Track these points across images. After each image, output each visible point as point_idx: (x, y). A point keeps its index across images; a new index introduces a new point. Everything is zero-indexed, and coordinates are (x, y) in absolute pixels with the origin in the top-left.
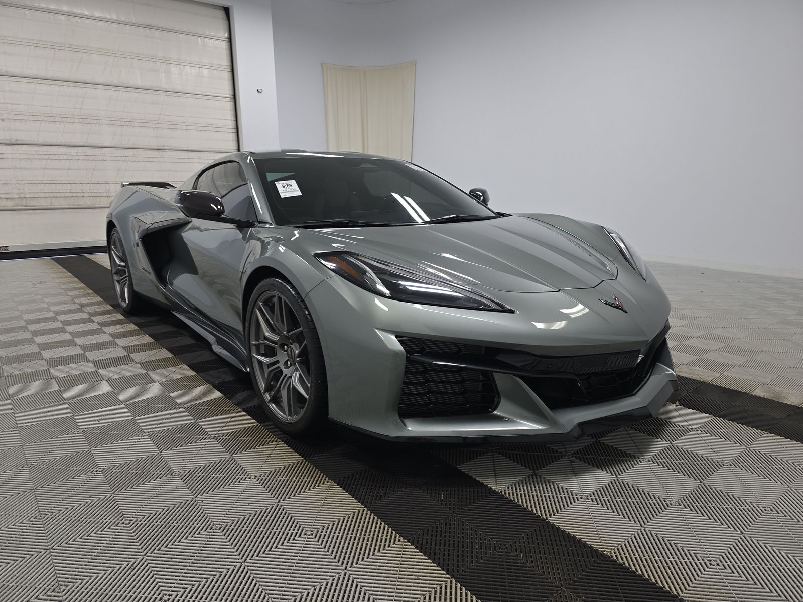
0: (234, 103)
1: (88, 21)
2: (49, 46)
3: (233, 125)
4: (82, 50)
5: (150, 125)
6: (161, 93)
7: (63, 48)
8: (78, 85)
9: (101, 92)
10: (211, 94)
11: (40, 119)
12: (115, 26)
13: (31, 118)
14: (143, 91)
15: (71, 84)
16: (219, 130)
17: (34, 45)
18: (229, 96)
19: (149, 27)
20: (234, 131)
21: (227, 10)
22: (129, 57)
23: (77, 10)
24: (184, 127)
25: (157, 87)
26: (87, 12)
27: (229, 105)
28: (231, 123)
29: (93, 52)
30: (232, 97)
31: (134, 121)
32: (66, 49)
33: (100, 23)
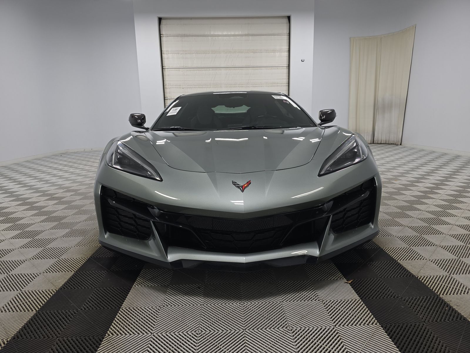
0: (288, 69)
1: (220, 37)
2: (203, 52)
3: (287, 82)
4: (216, 52)
5: (244, 85)
6: (250, 68)
7: (208, 52)
8: (214, 69)
9: (223, 71)
10: (275, 66)
11: (197, 86)
12: (232, 37)
13: (194, 86)
14: (242, 69)
15: (211, 69)
16: (278, 85)
17: (197, 53)
18: (286, 66)
19: (248, 35)
20: (287, 85)
21: (289, 18)
22: (237, 52)
23: (216, 33)
24: (260, 85)
25: (249, 66)
26: (220, 33)
27: (286, 71)
28: (286, 81)
29: (221, 52)
30: (287, 66)
31: (236, 84)
32: (210, 52)
33: (225, 38)
